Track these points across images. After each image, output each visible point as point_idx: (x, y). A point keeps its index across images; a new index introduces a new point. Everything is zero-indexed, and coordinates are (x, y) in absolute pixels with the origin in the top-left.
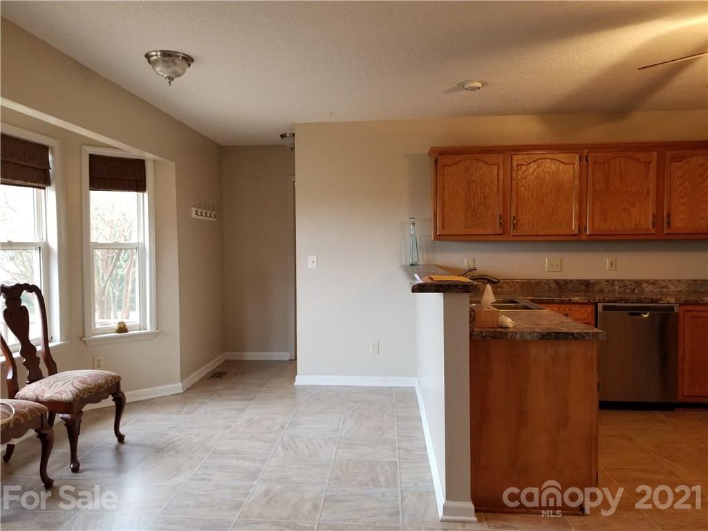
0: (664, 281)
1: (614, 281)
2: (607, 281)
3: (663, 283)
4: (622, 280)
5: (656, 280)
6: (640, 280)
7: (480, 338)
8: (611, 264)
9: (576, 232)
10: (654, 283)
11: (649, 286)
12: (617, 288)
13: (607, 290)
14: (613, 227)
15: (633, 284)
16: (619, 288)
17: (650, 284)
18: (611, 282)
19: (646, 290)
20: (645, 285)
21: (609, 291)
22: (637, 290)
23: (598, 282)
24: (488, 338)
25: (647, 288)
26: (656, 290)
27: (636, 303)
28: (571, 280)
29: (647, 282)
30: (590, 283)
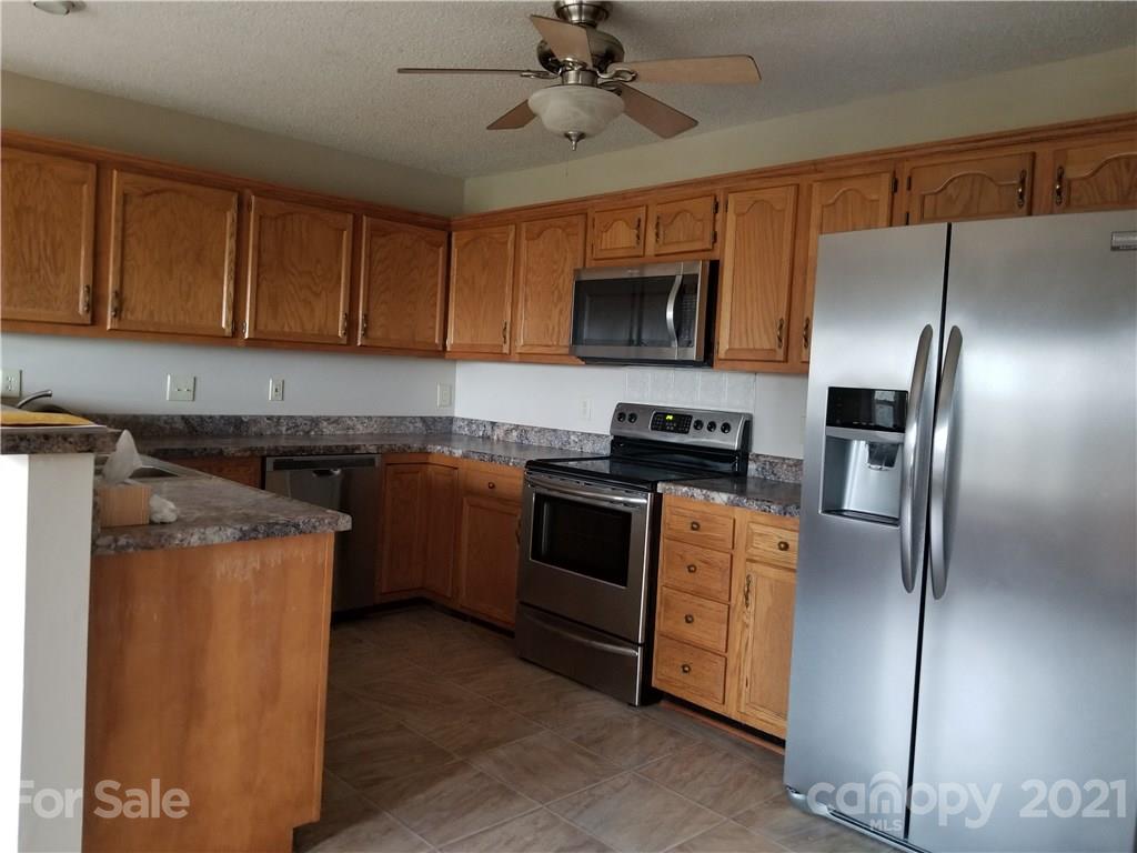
0: (350, 418)
1: (279, 418)
2: (269, 418)
3: (349, 422)
4: (292, 417)
5: (339, 417)
6: (317, 418)
7: (113, 552)
8: (276, 390)
9: (228, 331)
10: (336, 421)
11: (330, 427)
12: (284, 429)
13: (268, 433)
14: (286, 329)
15: (309, 423)
16: (287, 430)
17: (333, 422)
18: (276, 420)
19: (326, 431)
20: (325, 423)
21: (273, 435)
22: (313, 433)
23: (255, 420)
24: (131, 550)
25: (328, 429)
26: (338, 432)
27: (324, 454)
28: (211, 417)
29: (328, 419)
30: (242, 421)
